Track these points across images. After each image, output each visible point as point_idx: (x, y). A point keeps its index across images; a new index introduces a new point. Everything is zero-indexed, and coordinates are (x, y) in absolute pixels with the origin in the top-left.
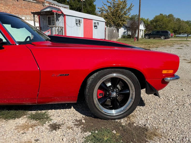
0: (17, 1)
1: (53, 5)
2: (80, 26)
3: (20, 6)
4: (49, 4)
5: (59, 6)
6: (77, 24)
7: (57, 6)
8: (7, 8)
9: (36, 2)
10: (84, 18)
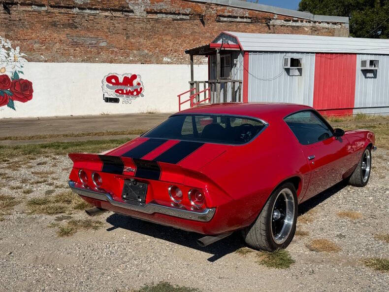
0: (202, 25)
1: (297, 21)
2: (301, 75)
3: (208, 34)
4: (285, 21)
5: (315, 22)
6: (288, 70)
7: (309, 22)
8: (179, 41)
9: (249, 20)
10: (317, 53)
